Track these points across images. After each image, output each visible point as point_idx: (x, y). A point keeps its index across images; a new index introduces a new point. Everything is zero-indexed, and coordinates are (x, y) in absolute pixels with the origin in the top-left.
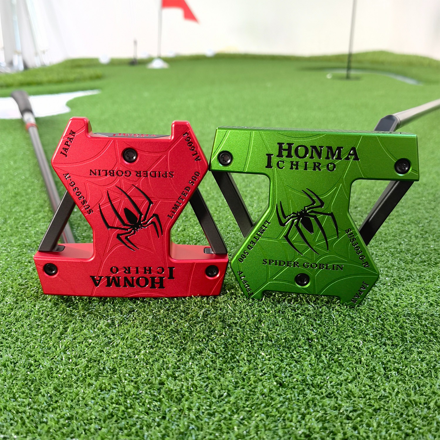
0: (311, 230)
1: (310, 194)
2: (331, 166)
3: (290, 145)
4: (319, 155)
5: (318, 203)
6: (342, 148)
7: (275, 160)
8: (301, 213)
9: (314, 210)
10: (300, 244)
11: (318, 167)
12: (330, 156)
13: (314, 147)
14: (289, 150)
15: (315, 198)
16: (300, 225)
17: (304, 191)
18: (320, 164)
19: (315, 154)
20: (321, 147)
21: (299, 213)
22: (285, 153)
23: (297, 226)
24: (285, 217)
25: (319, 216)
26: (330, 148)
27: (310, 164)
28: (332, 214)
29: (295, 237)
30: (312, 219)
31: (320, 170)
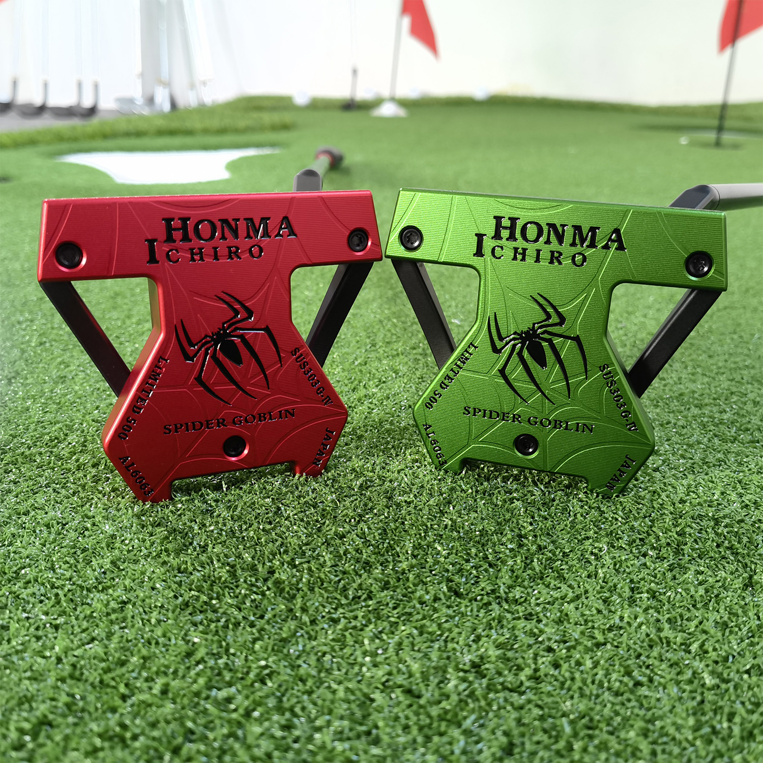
0: (542, 363)
1: (543, 303)
2: (578, 258)
3: (513, 220)
4: (560, 239)
5: (555, 319)
6: (598, 228)
7: (488, 244)
8: (527, 333)
9: (549, 329)
10: (524, 386)
11: (557, 258)
12: (577, 241)
13: (552, 226)
14: (512, 228)
15: (550, 310)
16: (526, 354)
17: (533, 298)
18: (561, 254)
19: (553, 238)
20: (563, 226)
21: (525, 333)
22: (505, 234)
23: (520, 354)
24: (501, 339)
25: (557, 341)
26: (578, 228)
27: (545, 255)
28: (577, 339)
29: (516, 372)
30: (544, 344)
31: (560, 263)
